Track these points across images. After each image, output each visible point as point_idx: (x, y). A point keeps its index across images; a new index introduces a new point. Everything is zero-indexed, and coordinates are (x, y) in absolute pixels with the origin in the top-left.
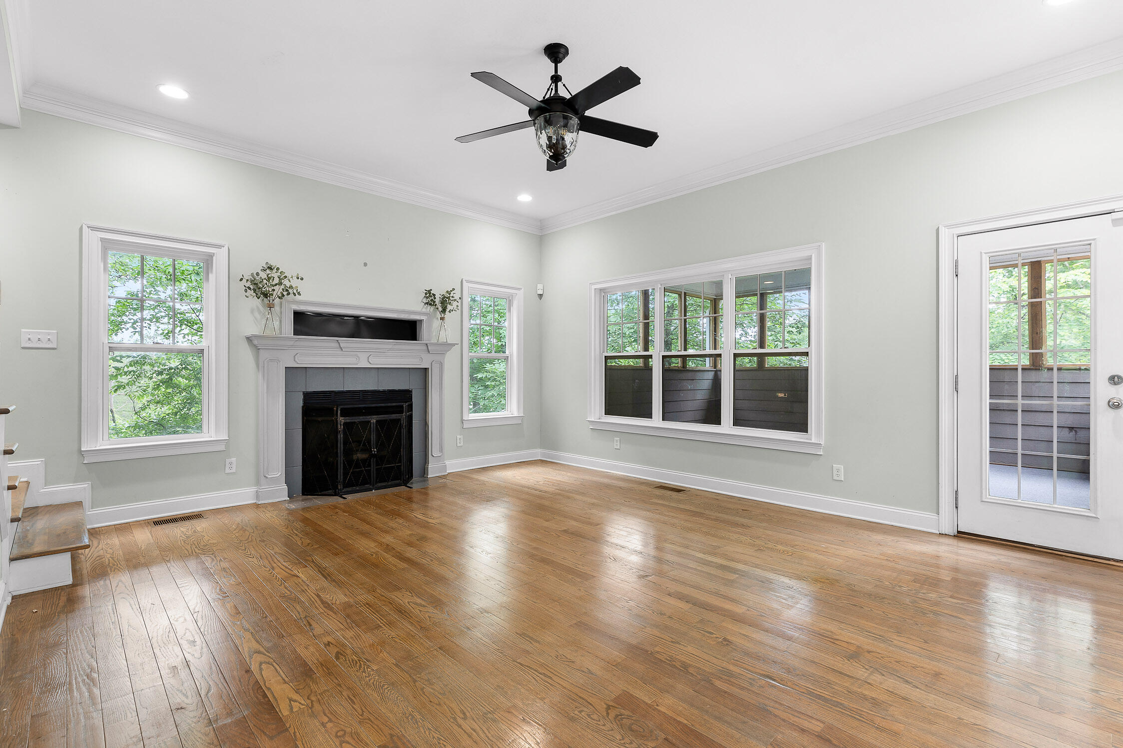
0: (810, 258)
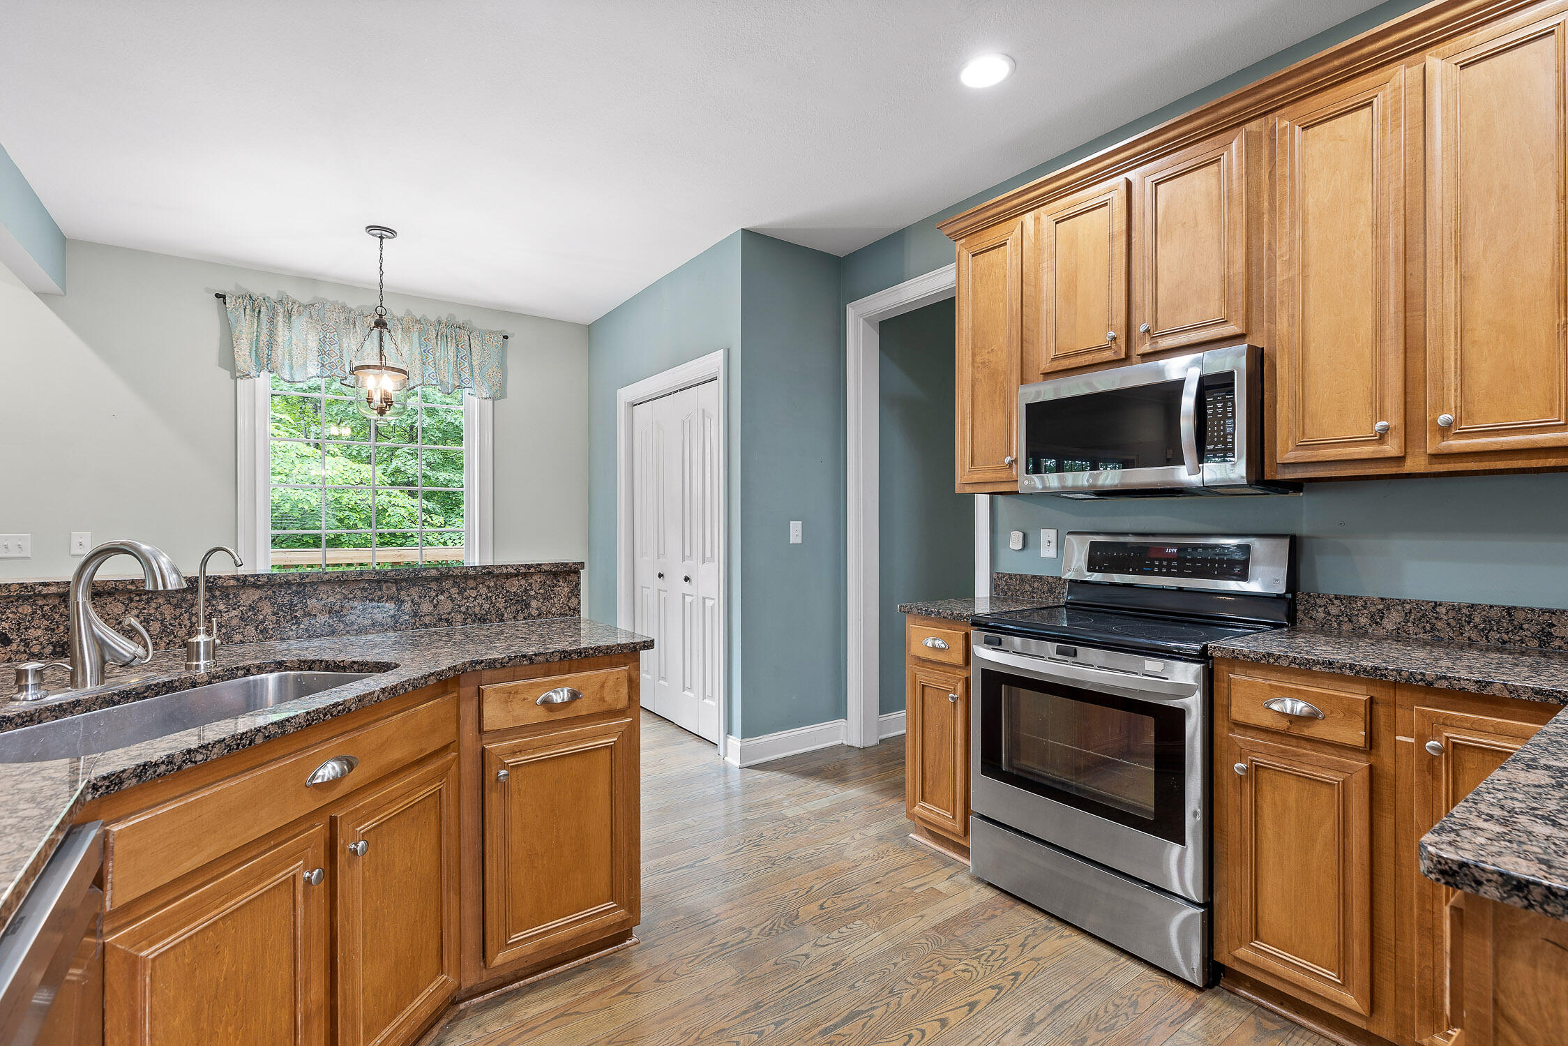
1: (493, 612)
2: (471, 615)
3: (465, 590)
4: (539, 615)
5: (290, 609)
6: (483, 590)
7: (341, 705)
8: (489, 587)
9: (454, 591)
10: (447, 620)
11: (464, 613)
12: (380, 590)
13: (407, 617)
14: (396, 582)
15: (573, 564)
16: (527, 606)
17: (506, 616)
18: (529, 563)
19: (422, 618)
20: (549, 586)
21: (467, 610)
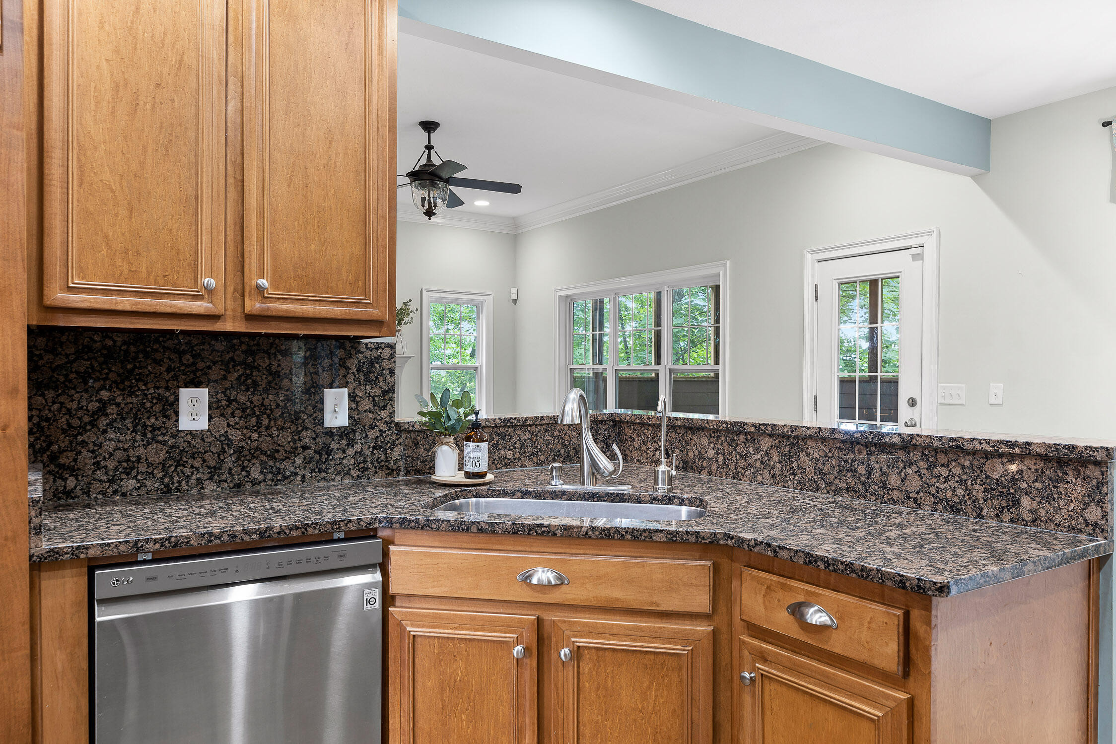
0: (718, 275)
1: (969, 502)
2: (941, 500)
3: (935, 466)
4: (1034, 521)
5: (789, 459)
6: (957, 470)
7: (546, 527)
8: (963, 467)
9: (923, 465)
10: (915, 500)
11: (933, 496)
12: (853, 452)
13: (876, 487)
14: (866, 445)
15: (1086, 448)
16: (1016, 502)
17: (985, 510)
18: (1013, 440)
19: (890, 491)
20: (1050, 479)
21: (938, 492)
